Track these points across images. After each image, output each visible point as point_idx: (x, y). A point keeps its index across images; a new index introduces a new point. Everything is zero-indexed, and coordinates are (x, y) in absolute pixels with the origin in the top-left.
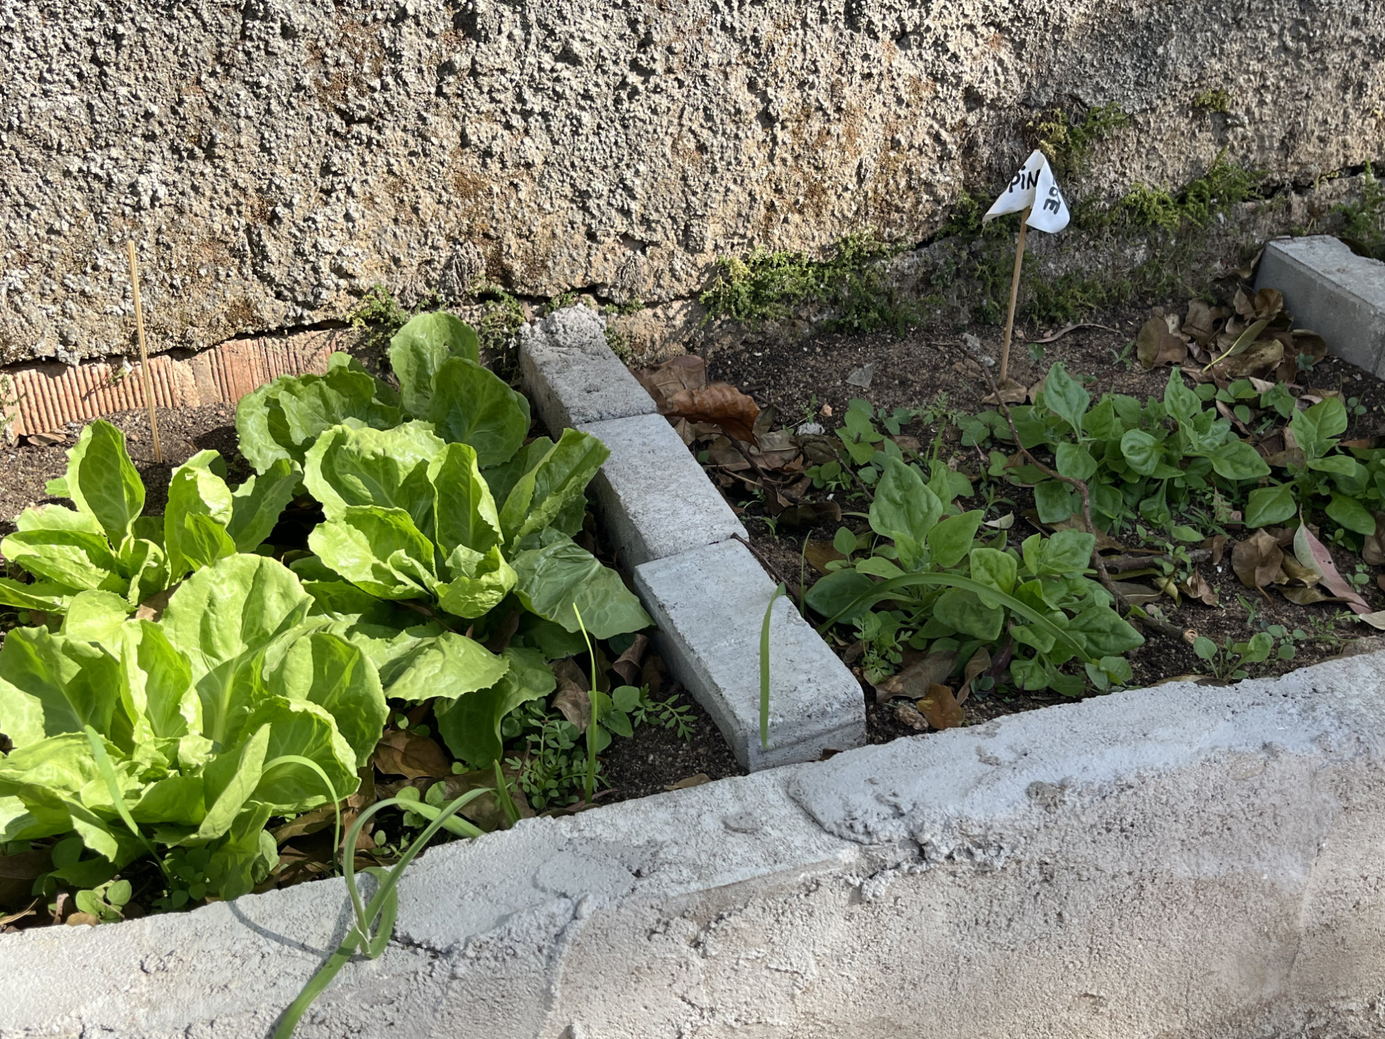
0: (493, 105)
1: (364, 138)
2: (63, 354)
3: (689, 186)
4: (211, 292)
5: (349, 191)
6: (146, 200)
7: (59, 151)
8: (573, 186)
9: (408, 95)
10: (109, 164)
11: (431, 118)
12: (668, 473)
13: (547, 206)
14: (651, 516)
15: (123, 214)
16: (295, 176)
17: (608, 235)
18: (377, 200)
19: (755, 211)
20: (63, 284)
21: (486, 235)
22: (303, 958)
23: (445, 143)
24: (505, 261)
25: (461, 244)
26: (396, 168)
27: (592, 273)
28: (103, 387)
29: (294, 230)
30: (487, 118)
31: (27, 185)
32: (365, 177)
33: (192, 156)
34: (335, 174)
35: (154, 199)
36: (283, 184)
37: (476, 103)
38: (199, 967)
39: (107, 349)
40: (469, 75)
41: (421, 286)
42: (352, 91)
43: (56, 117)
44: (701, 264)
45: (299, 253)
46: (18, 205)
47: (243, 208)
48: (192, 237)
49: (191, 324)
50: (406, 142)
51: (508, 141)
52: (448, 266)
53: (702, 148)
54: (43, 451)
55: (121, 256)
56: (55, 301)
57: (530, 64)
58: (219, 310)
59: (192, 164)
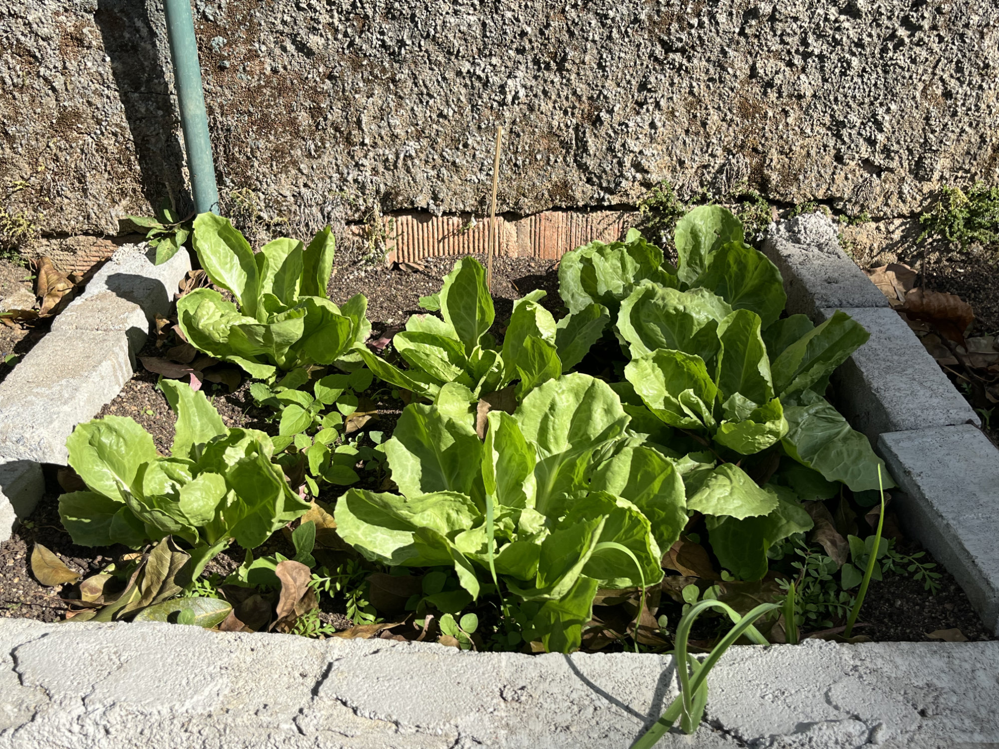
0: (781, 46)
1: (677, 64)
2: (432, 207)
3: (930, 125)
4: (542, 173)
5: (657, 105)
6: (509, 98)
7: (457, 57)
8: (832, 116)
9: (718, 32)
10: (489, 69)
11: (731, 53)
12: (904, 359)
13: (808, 131)
14: (892, 393)
15: (492, 107)
16: (619, 89)
17: (853, 159)
18: (677, 114)
19: (983, 151)
20: (442, 156)
21: (755, 150)
22: (629, 719)
23: (738, 73)
24: (766, 172)
25: (734, 155)
26: (696, 90)
27: (833, 189)
28: (454, 234)
29: (610, 132)
30: (774, 56)
31: (431, 80)
32: (671, 95)
33: (548, 67)
34: (649, 91)
35: (516, 97)
36: (609, 95)
37: (769, 44)
38: (545, 705)
39: (462, 207)
40: (768, 21)
41: (695, 184)
42: (675, 26)
43: (460, 31)
44: (926, 190)
45: (611, 149)
46: (422, 94)
47: (576, 111)
48: (536, 130)
49: (524, 195)
50: (708, 70)
51: (788, 76)
52: (720, 171)
53: (947, 94)
54: (408, 275)
55: (484, 139)
56: (434, 167)
57: (819, 15)
58: (544, 187)
59: (546, 74)
